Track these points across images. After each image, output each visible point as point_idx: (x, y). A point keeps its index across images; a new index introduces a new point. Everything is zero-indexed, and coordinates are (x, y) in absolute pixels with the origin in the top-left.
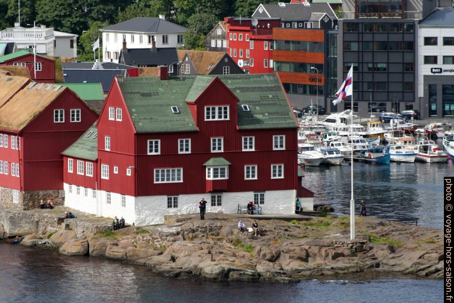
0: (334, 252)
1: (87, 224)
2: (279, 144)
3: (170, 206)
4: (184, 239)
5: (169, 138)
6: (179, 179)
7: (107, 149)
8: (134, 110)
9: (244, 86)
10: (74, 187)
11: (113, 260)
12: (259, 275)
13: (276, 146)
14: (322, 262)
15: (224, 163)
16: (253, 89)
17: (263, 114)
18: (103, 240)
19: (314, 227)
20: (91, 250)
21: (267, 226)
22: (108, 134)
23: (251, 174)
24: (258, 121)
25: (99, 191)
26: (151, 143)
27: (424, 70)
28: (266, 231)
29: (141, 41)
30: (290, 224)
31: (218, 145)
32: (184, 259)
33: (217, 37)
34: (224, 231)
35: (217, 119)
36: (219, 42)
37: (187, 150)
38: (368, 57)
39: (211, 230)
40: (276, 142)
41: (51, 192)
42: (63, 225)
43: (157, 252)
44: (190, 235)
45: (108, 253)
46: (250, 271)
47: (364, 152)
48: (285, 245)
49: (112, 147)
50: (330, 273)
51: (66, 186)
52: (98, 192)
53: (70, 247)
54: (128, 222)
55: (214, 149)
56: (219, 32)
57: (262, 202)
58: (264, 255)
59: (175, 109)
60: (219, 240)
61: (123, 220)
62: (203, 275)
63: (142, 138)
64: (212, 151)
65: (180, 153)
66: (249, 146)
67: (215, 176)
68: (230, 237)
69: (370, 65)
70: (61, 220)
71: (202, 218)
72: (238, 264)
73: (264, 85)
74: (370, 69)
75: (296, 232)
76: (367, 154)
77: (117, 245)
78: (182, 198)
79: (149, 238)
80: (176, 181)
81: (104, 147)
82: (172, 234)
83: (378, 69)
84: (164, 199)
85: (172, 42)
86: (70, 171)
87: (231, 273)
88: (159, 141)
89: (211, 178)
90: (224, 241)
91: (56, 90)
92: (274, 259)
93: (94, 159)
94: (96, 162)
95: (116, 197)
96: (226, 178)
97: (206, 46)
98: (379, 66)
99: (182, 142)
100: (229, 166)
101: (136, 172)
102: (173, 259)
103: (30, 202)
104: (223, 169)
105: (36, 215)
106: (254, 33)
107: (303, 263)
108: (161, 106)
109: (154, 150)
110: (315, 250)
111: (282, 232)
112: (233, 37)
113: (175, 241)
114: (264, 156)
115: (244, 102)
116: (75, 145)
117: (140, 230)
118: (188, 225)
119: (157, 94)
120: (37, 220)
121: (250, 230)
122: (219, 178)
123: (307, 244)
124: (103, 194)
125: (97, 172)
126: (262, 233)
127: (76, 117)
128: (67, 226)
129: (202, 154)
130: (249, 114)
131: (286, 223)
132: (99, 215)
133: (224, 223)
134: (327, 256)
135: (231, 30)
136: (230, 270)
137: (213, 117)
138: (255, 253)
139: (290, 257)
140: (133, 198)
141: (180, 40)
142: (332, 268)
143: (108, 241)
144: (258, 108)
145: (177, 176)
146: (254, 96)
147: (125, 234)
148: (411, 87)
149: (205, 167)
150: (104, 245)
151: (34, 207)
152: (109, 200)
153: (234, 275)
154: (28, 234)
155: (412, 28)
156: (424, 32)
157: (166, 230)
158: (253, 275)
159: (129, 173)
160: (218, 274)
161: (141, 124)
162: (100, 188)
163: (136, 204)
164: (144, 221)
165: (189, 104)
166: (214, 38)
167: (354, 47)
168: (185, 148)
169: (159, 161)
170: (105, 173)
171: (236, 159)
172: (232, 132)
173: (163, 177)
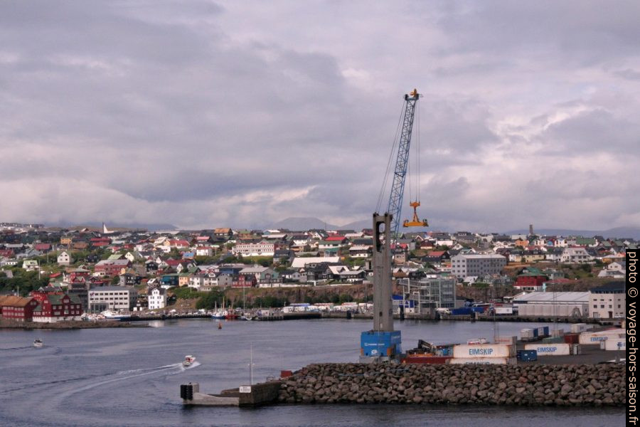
1: (40, 324)
5: (57, 306)
8: (50, 301)
10: (35, 317)
13: (78, 307)
15: (68, 311)
20: (42, 327)
22: (44, 306)
23: (73, 313)
24: (74, 303)
27: (90, 302)
31: (66, 307)
41: (30, 319)
49: (45, 308)
51: (33, 317)
54: (50, 322)
57: (75, 318)
59: (58, 300)
63: (52, 306)
64: (65, 309)
66: (72, 308)
67: (66, 313)
70: (33, 324)
77: (48, 326)
78: (60, 317)
79: (55, 324)
81: (43, 309)
82: (59, 324)
84: (56, 318)
86: (34, 314)
88: (55, 306)
90: (70, 324)
94: (41, 312)
95: (46, 318)
96: (68, 313)
99: (60, 306)
101: (51, 313)
103: (26, 321)
105: (27, 323)
108: (55, 300)
109: (54, 308)
116: (35, 309)
117: (52, 323)
118: (62, 322)
119: (54, 298)
124: (43, 318)
125: (41, 314)
127: (35, 303)
128: (35, 325)
129: (63, 309)
130: (72, 301)
132: (42, 322)
133: (69, 321)
143: (46, 326)
145: (59, 313)
147: (49, 324)
148: (87, 306)
149: (64, 312)
155: (87, 291)
156: (90, 292)
157: (57, 323)
159: (49, 313)
161: (51, 303)
162: (42, 316)
168: (60, 308)
169: (56, 311)
170: (43, 313)
171: (70, 310)
172: (69, 304)
173: (56, 313)
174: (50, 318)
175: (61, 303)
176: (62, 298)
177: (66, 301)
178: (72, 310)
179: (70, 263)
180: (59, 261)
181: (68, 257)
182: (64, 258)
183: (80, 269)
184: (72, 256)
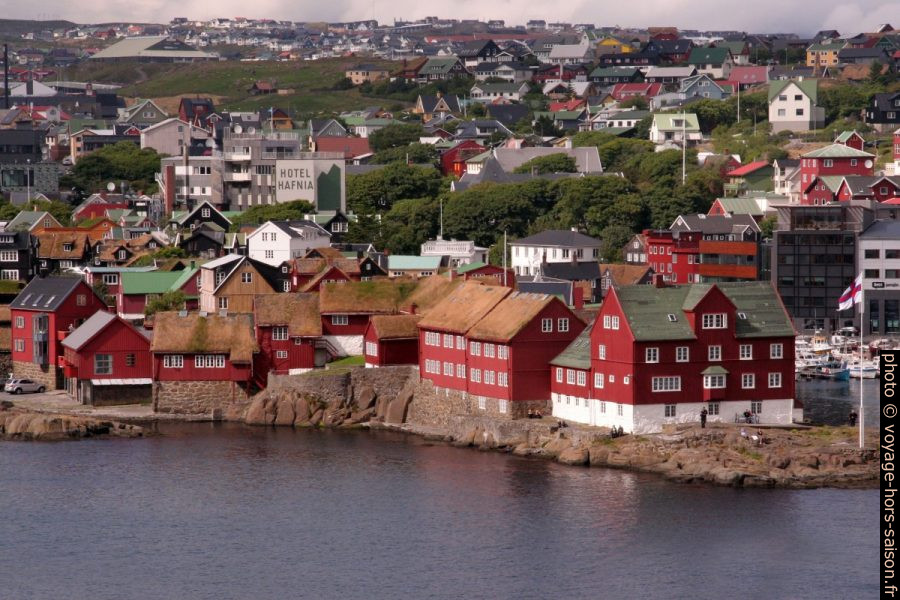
0: (845, 459)
1: (584, 433)
2: (776, 352)
3: (667, 415)
4: (688, 447)
5: (667, 346)
6: (677, 388)
7: (602, 358)
8: (631, 318)
9: (740, 294)
10: (563, 397)
11: (615, 468)
12: (775, 481)
13: (774, 355)
14: (833, 469)
15: (722, 371)
16: (749, 298)
17: (760, 322)
18: (603, 448)
19: (816, 436)
20: (591, 458)
21: (770, 434)
22: (603, 343)
23: (749, 383)
24: (756, 330)
25: (593, 400)
26: (649, 351)
27: (865, 284)
28: (770, 439)
29: (555, 255)
30: (791, 433)
31: (715, 354)
32: (693, 466)
33: (634, 251)
34: (728, 439)
35: (714, 327)
36: (636, 256)
37: (685, 358)
38: (804, 271)
39: (715, 438)
40: (774, 351)
41: (538, 402)
42: (557, 434)
43: (662, 459)
44: (695, 442)
45: (610, 460)
46: (764, 478)
47: (820, 368)
48: (793, 452)
49: (607, 355)
50: (843, 480)
51: (554, 396)
52: (592, 402)
53: (570, 455)
54: (626, 430)
55: (712, 357)
56: (636, 245)
57: (759, 412)
58: (774, 463)
59: (672, 317)
60: (723, 447)
61: (621, 429)
62: (717, 481)
63: (640, 346)
64: (710, 360)
65: (678, 361)
66: (746, 355)
67: (713, 385)
68: (735, 445)
69: (807, 280)
70: (554, 430)
71: (703, 426)
72: (751, 470)
73: (759, 294)
74: (806, 283)
75: (799, 440)
76: (824, 370)
77: (618, 453)
78: (680, 407)
79: (652, 445)
80: (674, 390)
81: (598, 356)
82: (676, 442)
83: (816, 283)
84: (661, 408)
85: (588, 256)
86: (559, 380)
87: (746, 479)
88: (658, 349)
89: (709, 387)
90: (729, 449)
91: (544, 299)
92: (784, 466)
93: (587, 367)
94: (590, 372)
95: (611, 406)
96: (724, 386)
97: (623, 260)
98: (817, 280)
99: (680, 350)
100: (727, 375)
101: (635, 380)
102: (680, 466)
103: (519, 412)
104: (720, 378)
105: (527, 425)
106: (676, 246)
107: (815, 471)
108: (658, 313)
109: (652, 358)
110: (825, 457)
111: (786, 441)
112: (653, 251)
113: (679, 449)
114: (762, 365)
115: (741, 310)
116: (562, 354)
117: (639, 439)
118: (690, 433)
119: (653, 302)
120: (527, 429)
121: (755, 438)
122: (717, 387)
123: (817, 451)
124: (596, 403)
125: (590, 381)
126: (766, 441)
127: (564, 326)
128: (562, 435)
129: (700, 362)
130: (746, 323)
131: (786, 432)
132: (593, 424)
133: (727, 431)
134: (838, 463)
135: (651, 243)
136: (744, 476)
137: (711, 325)
138: (764, 460)
139: (801, 465)
140: (631, 407)
141: (595, 253)
142: (846, 475)
143: (609, 449)
144: (754, 316)
145: (674, 385)
146: (750, 304)
147: (624, 442)
149: (702, 376)
150: (605, 454)
151: (522, 416)
152: (603, 410)
153: (748, 481)
154: (519, 443)
155: (852, 240)
156: (866, 246)
157: (667, 438)
158: (768, 481)
159: (626, 381)
160: (733, 480)
161: (639, 332)
162: (593, 397)
163: (635, 413)
164: (642, 430)
165: (686, 312)
166: (630, 252)
167: (789, 260)
168: (683, 356)
169: (658, 370)
170: (599, 382)
171: (734, 368)
172: (730, 340)
173: (661, 385)
174: (628, 409)
175: (688, 332)
176: (691, 304)
177: (718, 322)
178: (747, 367)
179: (812, 125)
180: (773, 116)
181: (805, 104)
182: (791, 106)
183: (839, 149)
184: (822, 100)
